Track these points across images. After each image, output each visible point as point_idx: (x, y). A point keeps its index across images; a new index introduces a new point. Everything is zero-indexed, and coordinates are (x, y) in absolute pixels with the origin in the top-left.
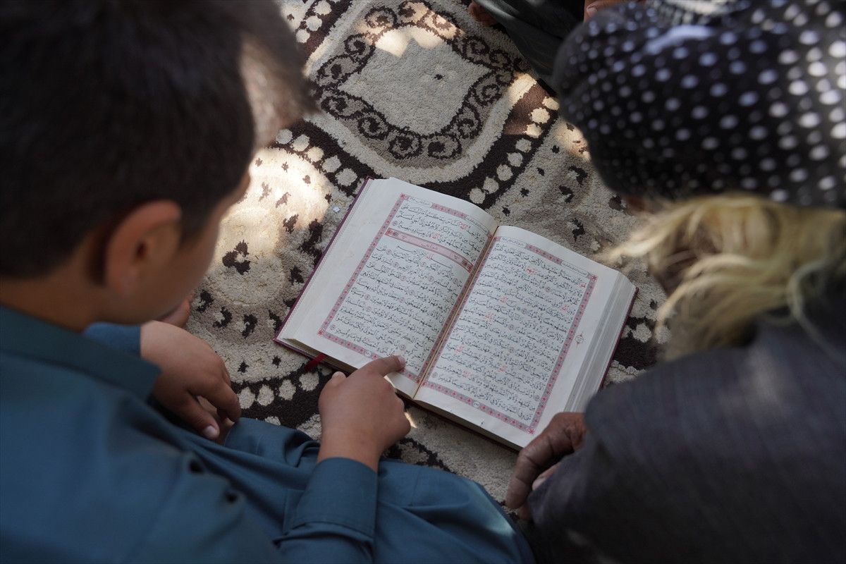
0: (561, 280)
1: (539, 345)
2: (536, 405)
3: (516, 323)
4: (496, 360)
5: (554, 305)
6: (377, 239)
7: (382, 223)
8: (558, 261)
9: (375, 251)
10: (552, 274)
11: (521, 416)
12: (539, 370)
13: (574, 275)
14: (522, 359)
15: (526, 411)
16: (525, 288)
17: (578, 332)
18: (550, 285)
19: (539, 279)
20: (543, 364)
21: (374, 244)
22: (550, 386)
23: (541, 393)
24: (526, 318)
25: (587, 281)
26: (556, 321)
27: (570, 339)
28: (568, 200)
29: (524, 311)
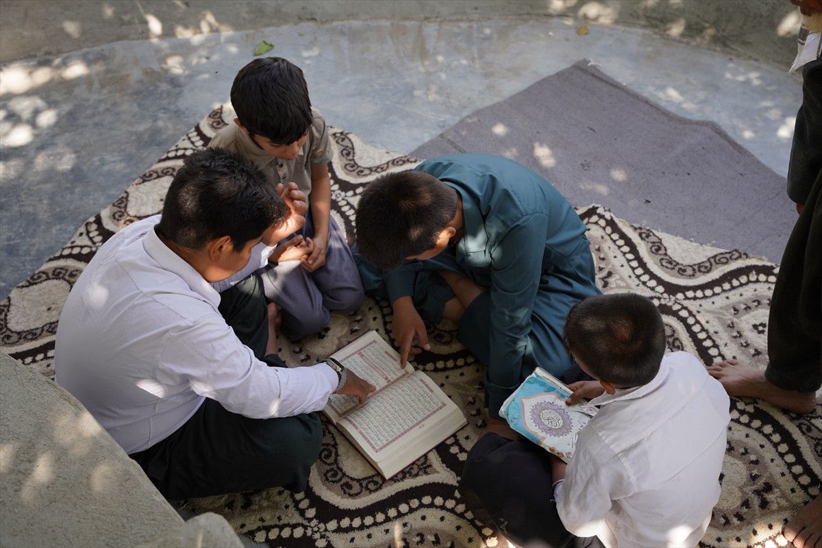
0: (428, 399)
1: (401, 420)
2: (385, 442)
3: (396, 407)
4: (378, 417)
5: (419, 408)
6: (353, 354)
7: (359, 348)
8: (432, 391)
9: (349, 359)
10: (425, 395)
11: (376, 443)
12: (395, 430)
13: (435, 400)
14: (390, 423)
15: (379, 443)
16: (409, 395)
17: (423, 423)
18: (421, 398)
19: (418, 394)
20: (399, 429)
21: (350, 356)
22: (397, 438)
23: (390, 439)
24: (402, 407)
25: (440, 405)
26: (415, 414)
27: (417, 424)
28: (479, 389)
29: (403, 404)
